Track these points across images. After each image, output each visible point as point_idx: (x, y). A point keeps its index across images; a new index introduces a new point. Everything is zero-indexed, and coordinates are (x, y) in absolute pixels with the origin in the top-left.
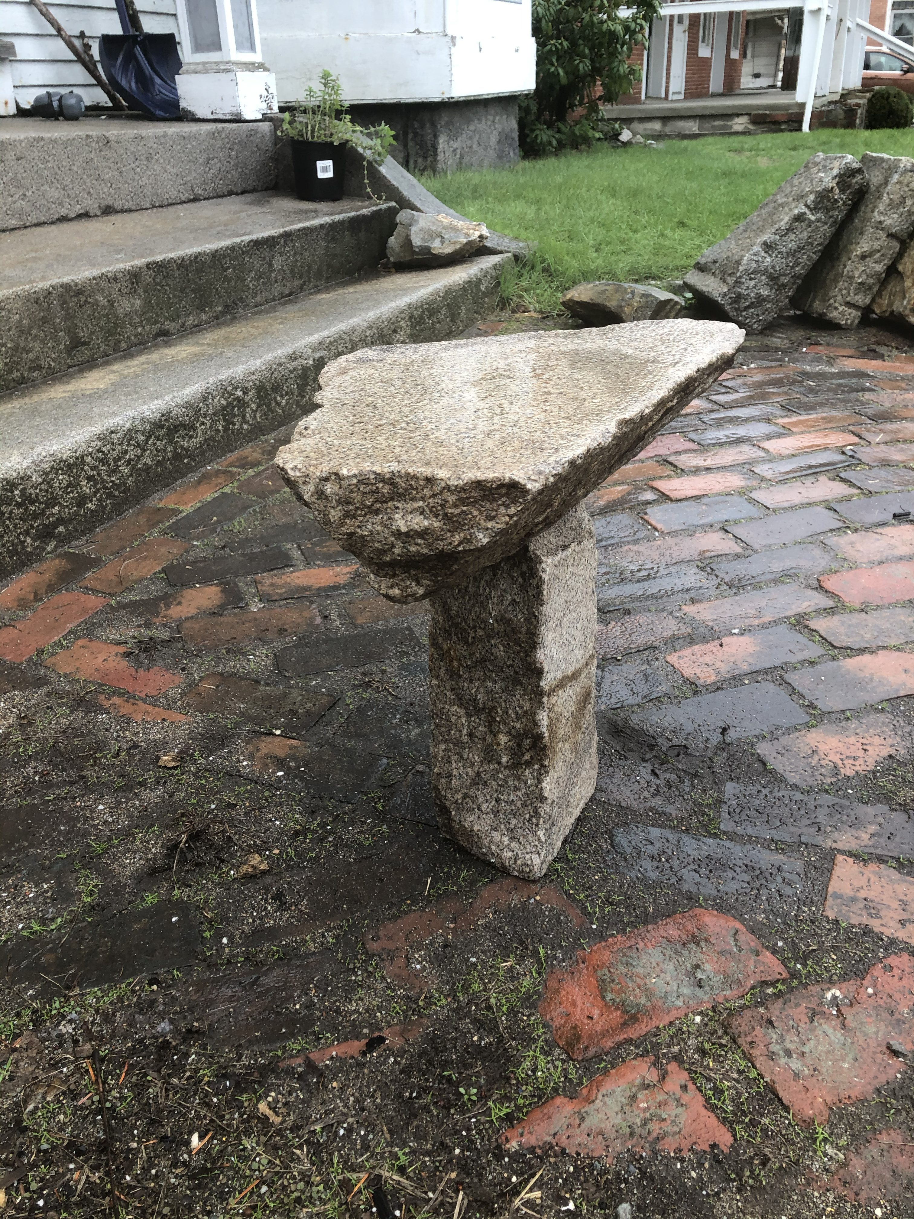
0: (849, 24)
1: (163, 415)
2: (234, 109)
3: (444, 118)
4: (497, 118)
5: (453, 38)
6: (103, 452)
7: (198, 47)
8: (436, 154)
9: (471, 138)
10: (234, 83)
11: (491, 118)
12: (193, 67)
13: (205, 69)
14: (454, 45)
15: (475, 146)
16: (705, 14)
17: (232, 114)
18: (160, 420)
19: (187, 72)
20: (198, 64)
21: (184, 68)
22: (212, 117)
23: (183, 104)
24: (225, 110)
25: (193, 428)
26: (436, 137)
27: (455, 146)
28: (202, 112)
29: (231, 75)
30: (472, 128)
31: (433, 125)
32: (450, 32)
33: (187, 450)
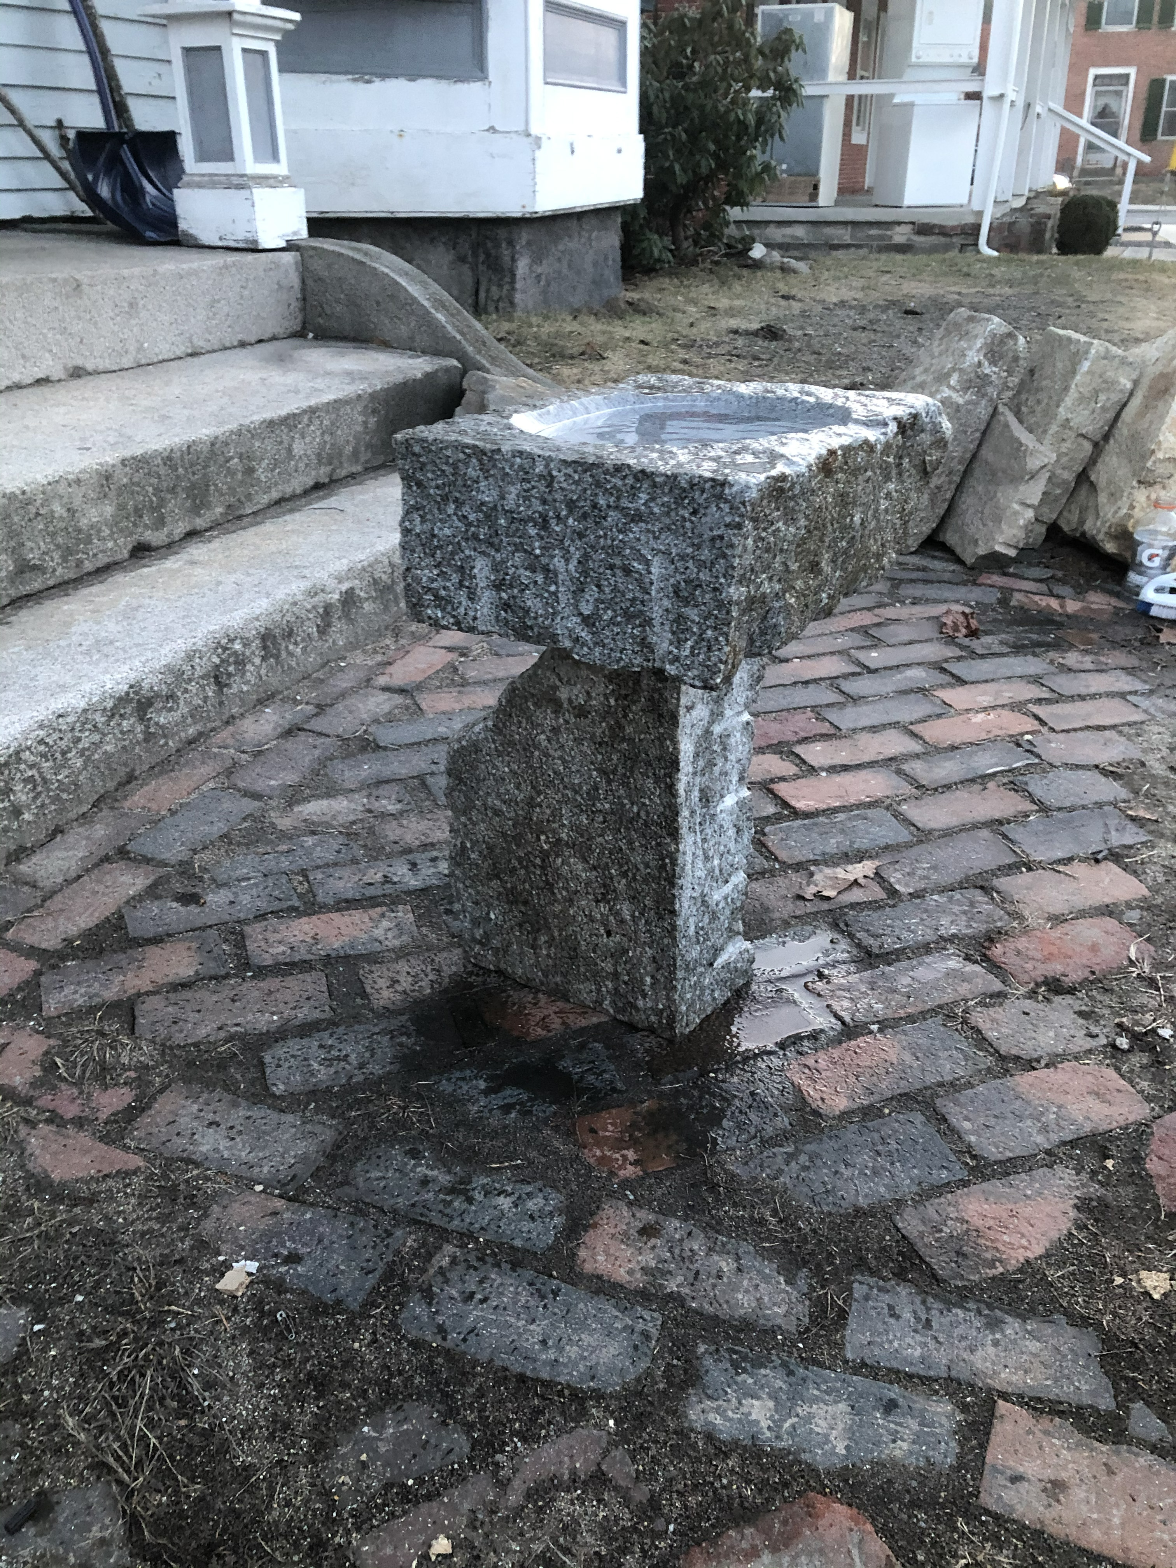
0: (1038, 109)
1: (131, 687)
2: (249, 235)
3: (524, 236)
4: (595, 234)
5: (538, 139)
6: (47, 744)
7: (203, 156)
8: (513, 281)
9: (559, 260)
10: (249, 202)
11: (586, 234)
12: (196, 179)
13: (212, 182)
14: (539, 147)
15: (565, 271)
16: (860, 96)
17: (246, 241)
18: (127, 694)
19: (189, 185)
20: (203, 175)
21: (185, 178)
22: (220, 244)
23: (182, 225)
24: (238, 235)
25: (171, 697)
26: (513, 260)
27: (539, 270)
28: (208, 237)
29: (244, 193)
30: (561, 247)
31: (511, 243)
32: (534, 130)
33: (162, 727)
